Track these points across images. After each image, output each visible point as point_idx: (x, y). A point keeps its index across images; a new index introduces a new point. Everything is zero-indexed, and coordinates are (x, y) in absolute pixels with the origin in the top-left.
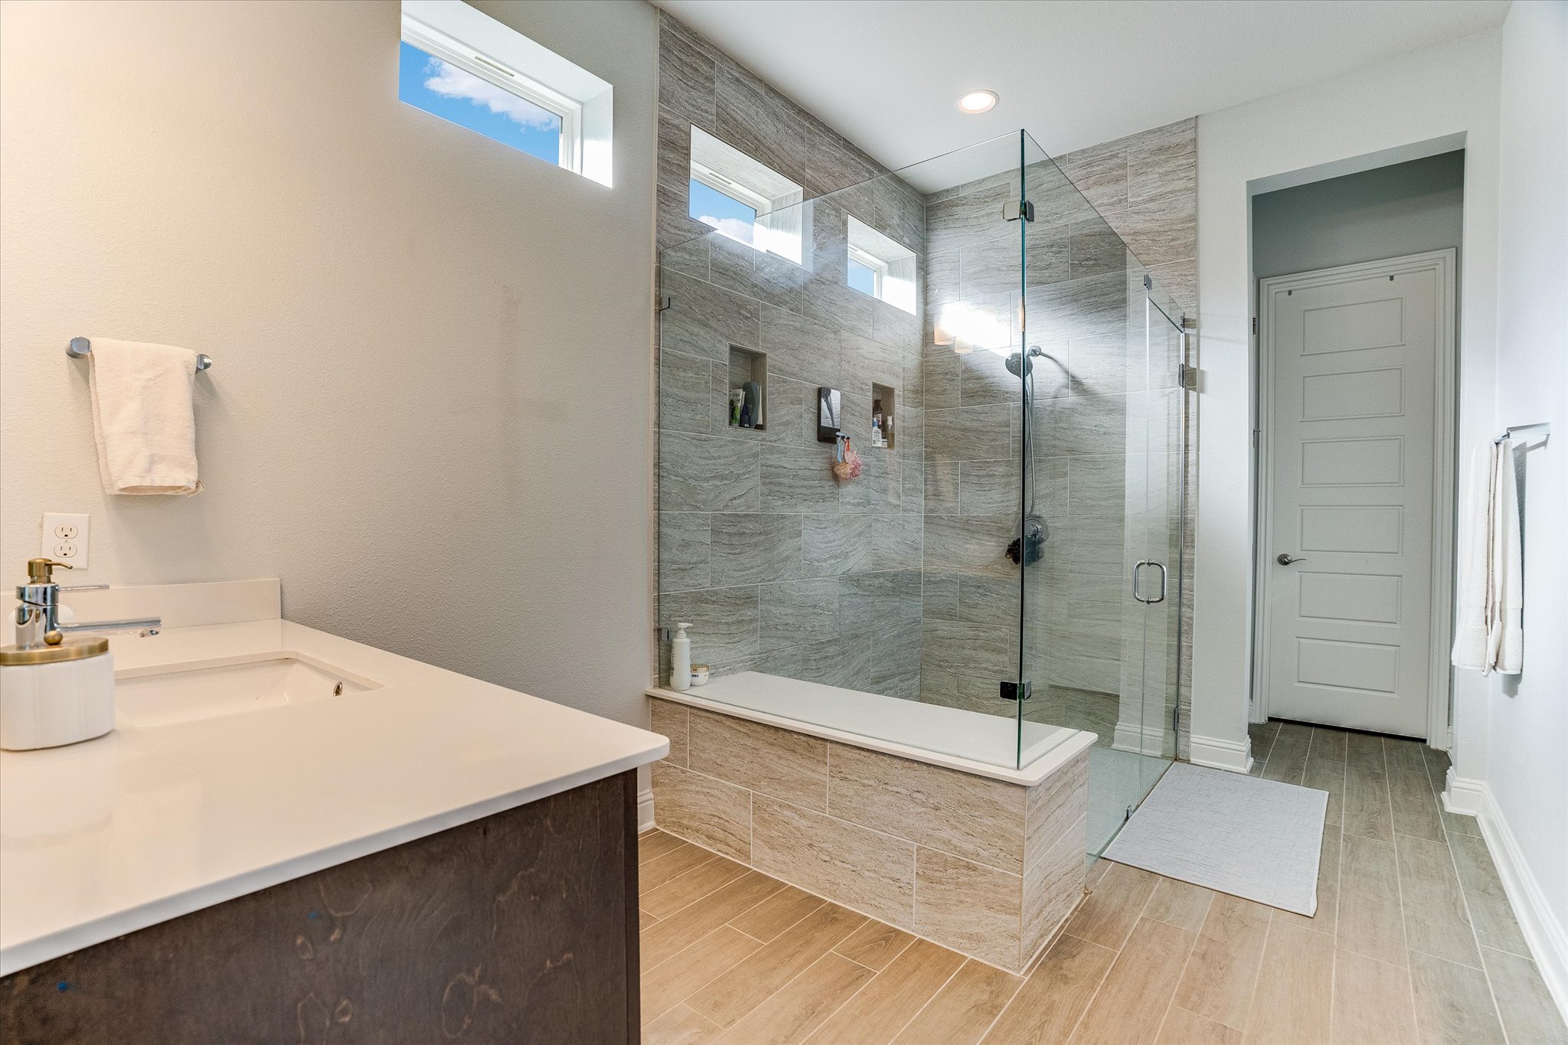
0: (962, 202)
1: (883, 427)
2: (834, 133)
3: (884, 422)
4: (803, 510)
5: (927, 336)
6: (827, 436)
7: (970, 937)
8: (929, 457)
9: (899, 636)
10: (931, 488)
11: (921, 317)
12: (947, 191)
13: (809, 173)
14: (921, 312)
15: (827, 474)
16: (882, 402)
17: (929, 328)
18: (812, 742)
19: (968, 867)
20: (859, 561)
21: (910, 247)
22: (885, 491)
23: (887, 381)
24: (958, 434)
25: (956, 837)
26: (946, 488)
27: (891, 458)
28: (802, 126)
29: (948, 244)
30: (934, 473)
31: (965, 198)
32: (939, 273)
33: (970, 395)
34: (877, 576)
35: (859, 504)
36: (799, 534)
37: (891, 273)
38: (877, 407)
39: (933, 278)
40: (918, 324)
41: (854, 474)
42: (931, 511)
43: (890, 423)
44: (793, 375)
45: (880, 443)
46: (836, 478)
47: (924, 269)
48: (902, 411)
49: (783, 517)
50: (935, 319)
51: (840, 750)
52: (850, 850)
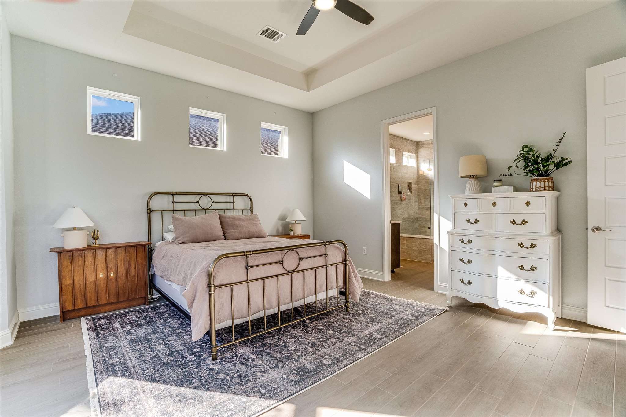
0: (425, 144)
1: (410, 190)
2: (400, 137)
3: (410, 189)
4: (396, 206)
5: (418, 171)
6: (400, 193)
7: (425, 259)
8: (419, 195)
9: (414, 230)
10: (419, 201)
11: (417, 167)
12: (422, 141)
13: (396, 147)
14: (417, 166)
15: (400, 200)
16: (409, 185)
17: (418, 169)
18: (403, 238)
19: (425, 250)
20: (406, 216)
21: (414, 154)
22: (410, 202)
23: (410, 181)
24: (425, 190)
25: (423, 247)
26: (422, 201)
27: (411, 195)
28: (395, 138)
29: (422, 152)
30: (420, 198)
31: (425, 143)
32: (420, 158)
33: (427, 183)
34: (409, 218)
35: (406, 205)
36: (396, 211)
37: (410, 158)
38: (408, 186)
39: (419, 159)
40: (416, 169)
41: (405, 200)
42: (419, 206)
43: (411, 189)
44: (394, 183)
45: (409, 193)
46: (402, 200)
47: (417, 157)
48: (413, 186)
49: (393, 207)
50: (420, 167)
51: (407, 238)
52: (409, 252)
